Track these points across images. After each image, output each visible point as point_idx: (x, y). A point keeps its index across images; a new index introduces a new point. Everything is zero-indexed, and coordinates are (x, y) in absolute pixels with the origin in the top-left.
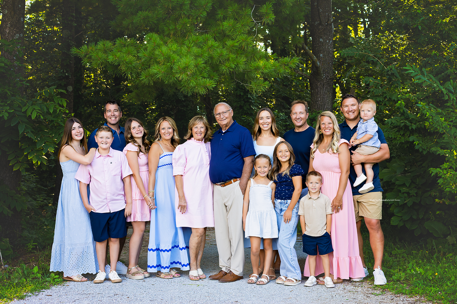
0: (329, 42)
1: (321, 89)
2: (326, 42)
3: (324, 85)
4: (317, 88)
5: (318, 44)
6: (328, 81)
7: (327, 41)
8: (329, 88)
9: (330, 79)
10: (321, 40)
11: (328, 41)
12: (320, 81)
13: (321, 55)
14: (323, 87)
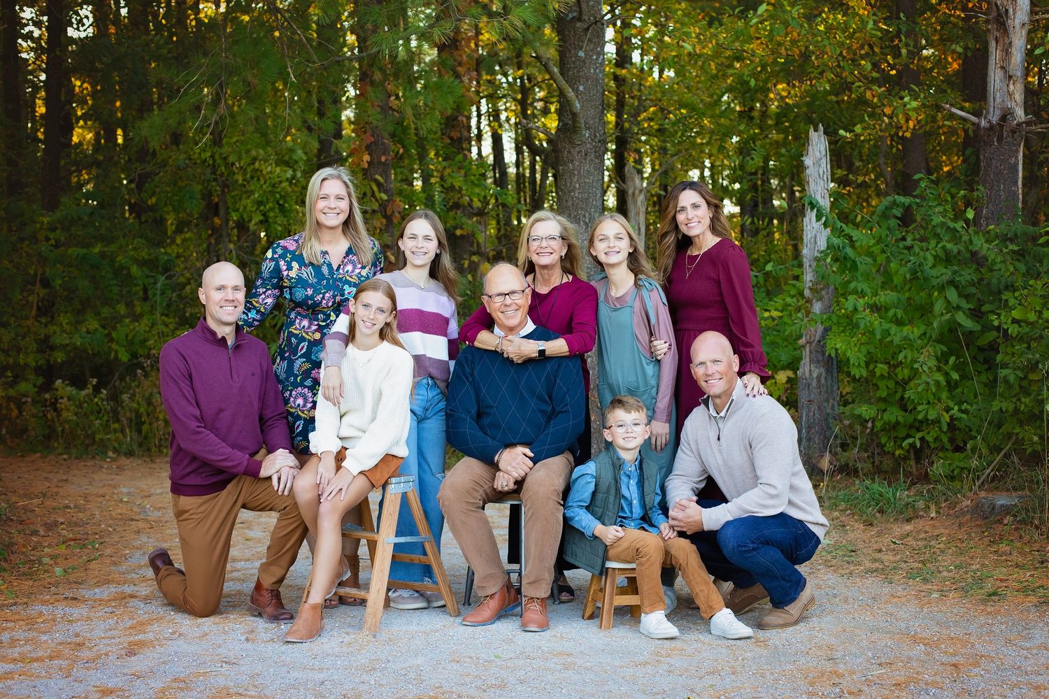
0: (596, 59)
1: (581, 162)
2: (592, 59)
3: (586, 154)
4: (572, 161)
5: (574, 63)
6: (595, 147)
7: (592, 56)
8: (596, 161)
9: (599, 141)
10: (581, 54)
11: (595, 57)
12: (579, 145)
13: (581, 88)
14: (585, 159)
